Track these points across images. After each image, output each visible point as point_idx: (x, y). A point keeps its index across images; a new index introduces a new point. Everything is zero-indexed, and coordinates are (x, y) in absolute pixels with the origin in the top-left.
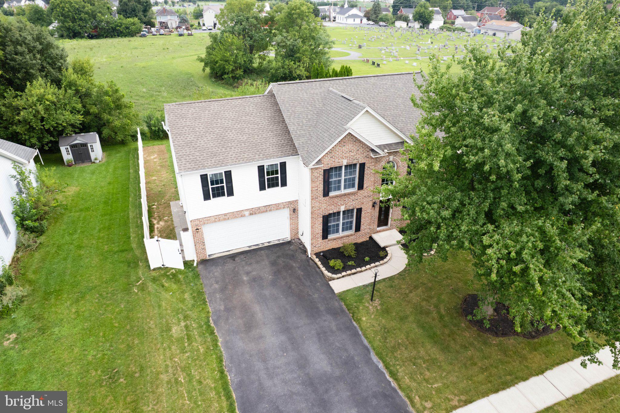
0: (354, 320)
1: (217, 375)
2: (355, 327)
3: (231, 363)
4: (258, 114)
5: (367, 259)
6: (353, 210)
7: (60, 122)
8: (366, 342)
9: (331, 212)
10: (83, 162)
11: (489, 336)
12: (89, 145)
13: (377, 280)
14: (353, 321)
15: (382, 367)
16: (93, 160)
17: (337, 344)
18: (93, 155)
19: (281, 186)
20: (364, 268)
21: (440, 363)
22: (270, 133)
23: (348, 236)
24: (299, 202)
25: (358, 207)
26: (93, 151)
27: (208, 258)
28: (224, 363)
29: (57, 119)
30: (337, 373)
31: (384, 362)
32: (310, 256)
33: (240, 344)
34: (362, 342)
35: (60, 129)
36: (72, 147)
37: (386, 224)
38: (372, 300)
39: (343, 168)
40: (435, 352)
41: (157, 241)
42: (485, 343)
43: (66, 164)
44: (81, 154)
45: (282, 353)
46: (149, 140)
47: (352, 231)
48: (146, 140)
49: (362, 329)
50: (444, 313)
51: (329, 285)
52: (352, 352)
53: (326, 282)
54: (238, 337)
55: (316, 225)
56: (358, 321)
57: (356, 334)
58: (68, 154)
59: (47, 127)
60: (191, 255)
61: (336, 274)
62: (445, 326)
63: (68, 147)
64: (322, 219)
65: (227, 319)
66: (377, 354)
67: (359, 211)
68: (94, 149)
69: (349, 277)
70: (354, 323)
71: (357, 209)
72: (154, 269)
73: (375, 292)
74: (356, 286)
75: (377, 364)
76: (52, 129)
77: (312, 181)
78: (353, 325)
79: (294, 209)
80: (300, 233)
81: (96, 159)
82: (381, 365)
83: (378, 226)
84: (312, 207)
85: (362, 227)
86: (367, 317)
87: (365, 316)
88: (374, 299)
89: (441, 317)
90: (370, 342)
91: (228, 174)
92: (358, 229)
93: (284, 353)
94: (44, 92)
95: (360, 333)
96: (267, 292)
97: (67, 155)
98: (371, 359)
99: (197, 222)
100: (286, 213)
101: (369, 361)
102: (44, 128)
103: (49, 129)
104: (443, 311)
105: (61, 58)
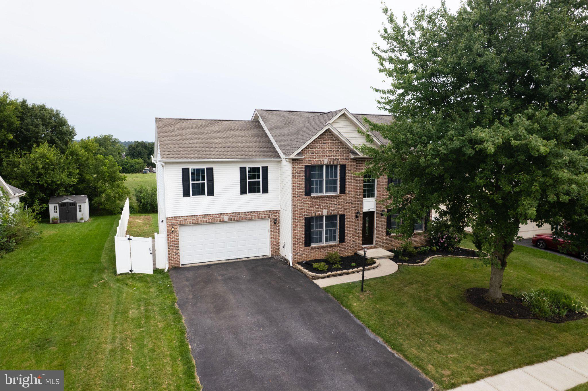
0: (344, 306)
1: (175, 343)
2: (345, 311)
3: (194, 335)
4: (243, 131)
5: (353, 264)
6: (335, 216)
7: (55, 180)
8: (359, 322)
9: (313, 214)
10: (68, 221)
11: (504, 317)
12: (78, 205)
13: (365, 278)
14: (342, 306)
15: (381, 342)
16: (78, 220)
17: (324, 322)
18: (79, 215)
19: (263, 193)
20: (351, 270)
21: (452, 338)
22: (253, 143)
23: (331, 246)
24: (280, 212)
25: (341, 213)
26: (80, 211)
27: (181, 266)
28: (186, 335)
29: (53, 178)
30: (326, 345)
31: (382, 337)
32: (291, 265)
33: (206, 321)
34: (355, 321)
35: (54, 187)
36: (62, 205)
37: (372, 243)
38: (362, 290)
39: (325, 167)
40: (443, 330)
41: (129, 239)
42: (502, 323)
43: (51, 222)
44: (68, 213)
45: (258, 328)
46: (137, 213)
47: (337, 242)
48: (133, 213)
49: (353, 312)
50: (446, 300)
51: (313, 282)
52: (343, 329)
53: (310, 281)
54: (206, 316)
55: (298, 228)
56: (349, 307)
57: (347, 316)
58: (56, 212)
59: (41, 183)
60: (163, 264)
61: (321, 274)
62: (450, 309)
63: (57, 205)
64: (304, 220)
65: (195, 304)
66: (373, 331)
67: (343, 218)
68: (82, 210)
69: (335, 278)
70: (344, 308)
71: (341, 216)
72: (120, 274)
73: (364, 286)
74: (343, 283)
75: (375, 339)
76: (46, 185)
77: (294, 176)
78: (343, 310)
79: (276, 220)
80: (281, 245)
81: (82, 219)
82: (379, 340)
83: (363, 244)
84: (294, 206)
85: (347, 238)
86: (358, 303)
87: (356, 303)
88: (364, 290)
89: (444, 304)
90: (364, 322)
91: (210, 171)
92: (342, 240)
93: (260, 328)
94: (47, 153)
95: (352, 315)
96: (243, 287)
97: (54, 213)
98: (367, 335)
99: (174, 221)
100: (266, 225)
101: (364, 336)
102: (39, 183)
103: (43, 185)
104: (444, 299)
105: (70, 135)
